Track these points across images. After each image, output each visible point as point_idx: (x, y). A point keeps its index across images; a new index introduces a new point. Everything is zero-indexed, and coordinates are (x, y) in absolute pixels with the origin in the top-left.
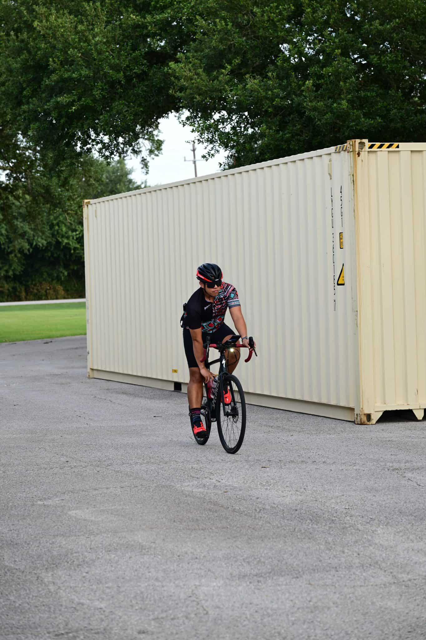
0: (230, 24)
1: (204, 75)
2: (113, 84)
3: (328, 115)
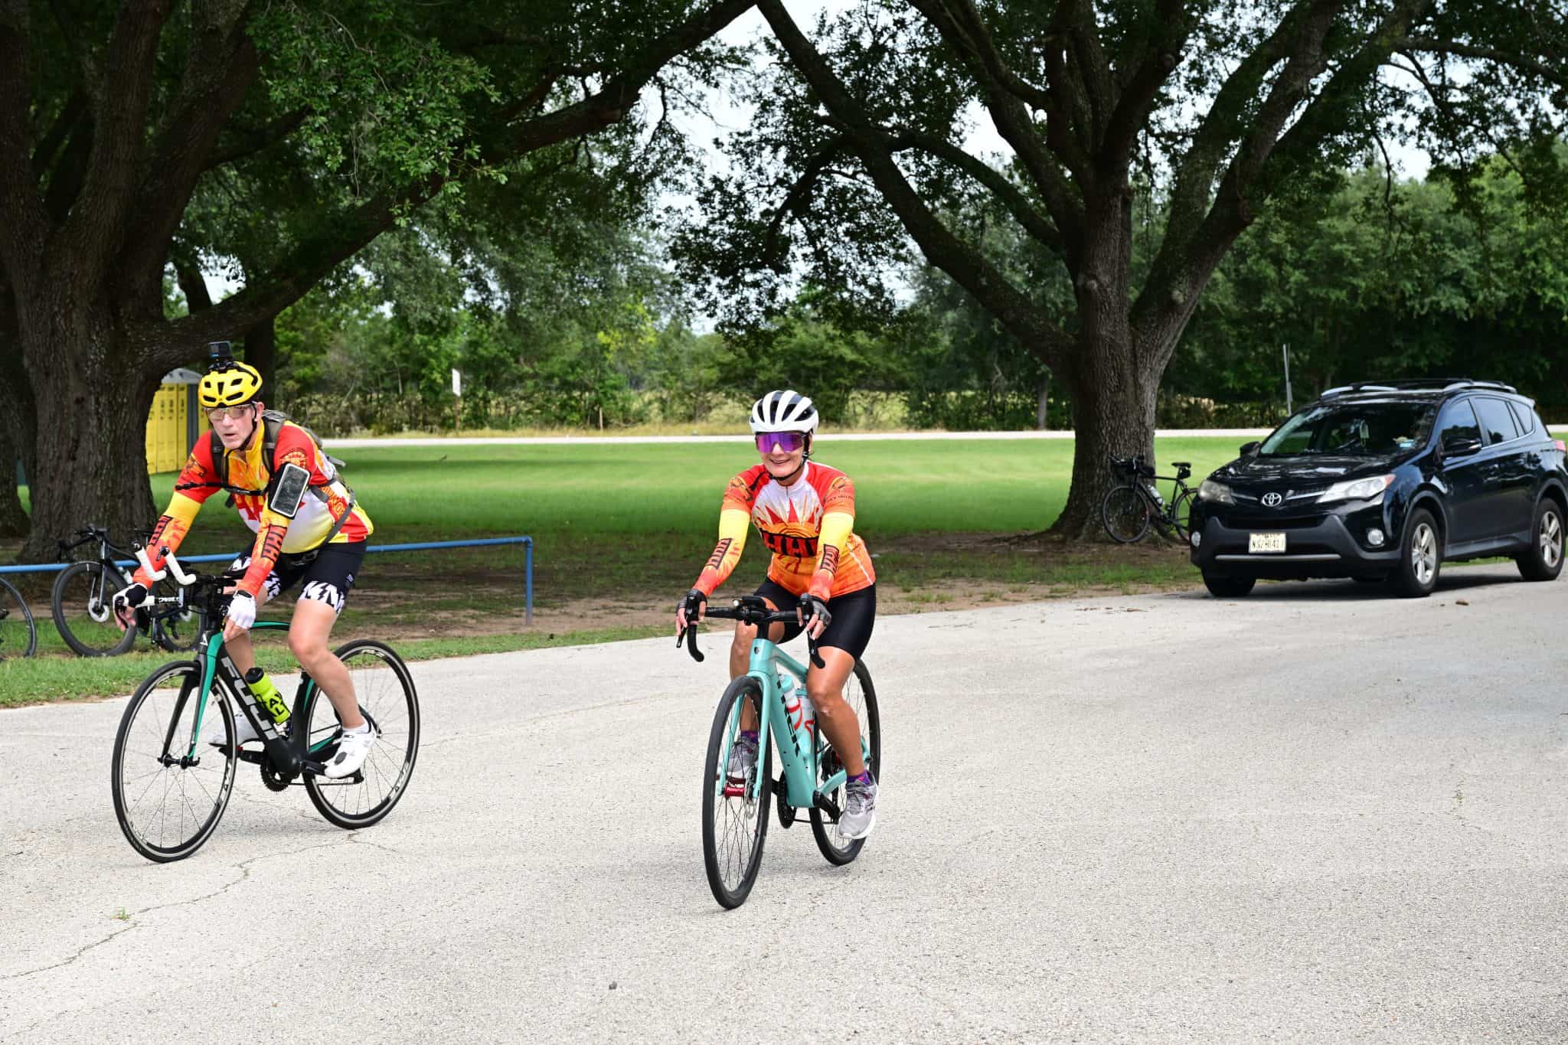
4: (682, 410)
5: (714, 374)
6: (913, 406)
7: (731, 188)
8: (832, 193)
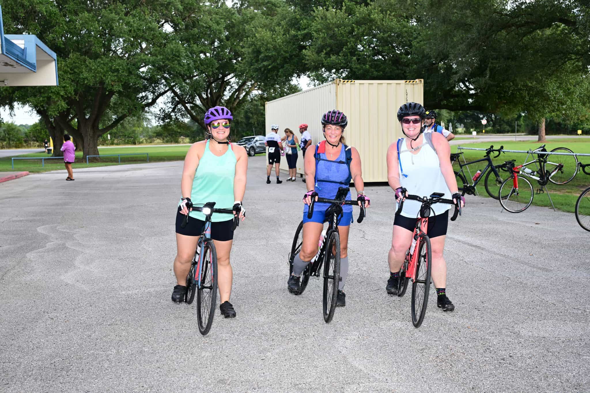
0: (326, 35)
1: (316, 55)
2: (285, 58)
3: (362, 71)
4: (149, 141)
5: (155, 135)
6: (190, 139)
7: (164, 109)
8: (178, 109)
